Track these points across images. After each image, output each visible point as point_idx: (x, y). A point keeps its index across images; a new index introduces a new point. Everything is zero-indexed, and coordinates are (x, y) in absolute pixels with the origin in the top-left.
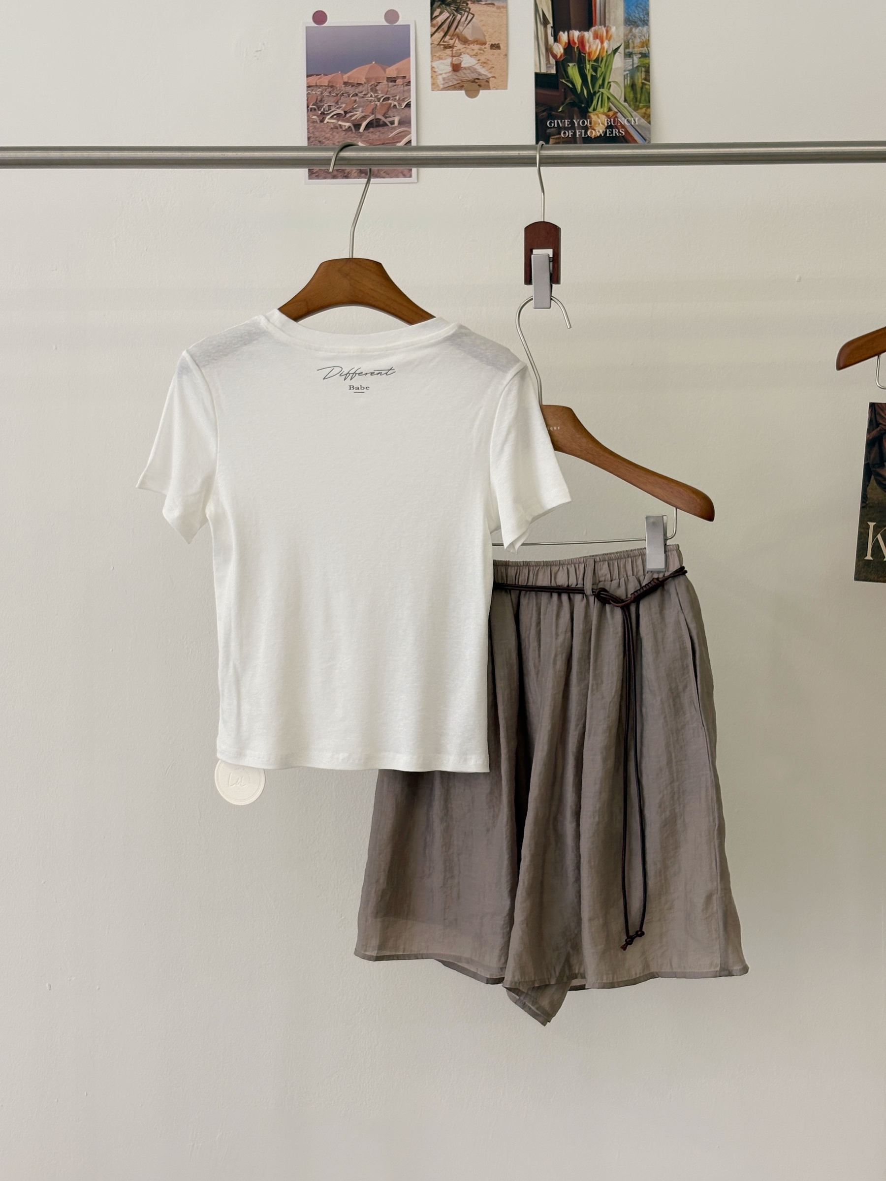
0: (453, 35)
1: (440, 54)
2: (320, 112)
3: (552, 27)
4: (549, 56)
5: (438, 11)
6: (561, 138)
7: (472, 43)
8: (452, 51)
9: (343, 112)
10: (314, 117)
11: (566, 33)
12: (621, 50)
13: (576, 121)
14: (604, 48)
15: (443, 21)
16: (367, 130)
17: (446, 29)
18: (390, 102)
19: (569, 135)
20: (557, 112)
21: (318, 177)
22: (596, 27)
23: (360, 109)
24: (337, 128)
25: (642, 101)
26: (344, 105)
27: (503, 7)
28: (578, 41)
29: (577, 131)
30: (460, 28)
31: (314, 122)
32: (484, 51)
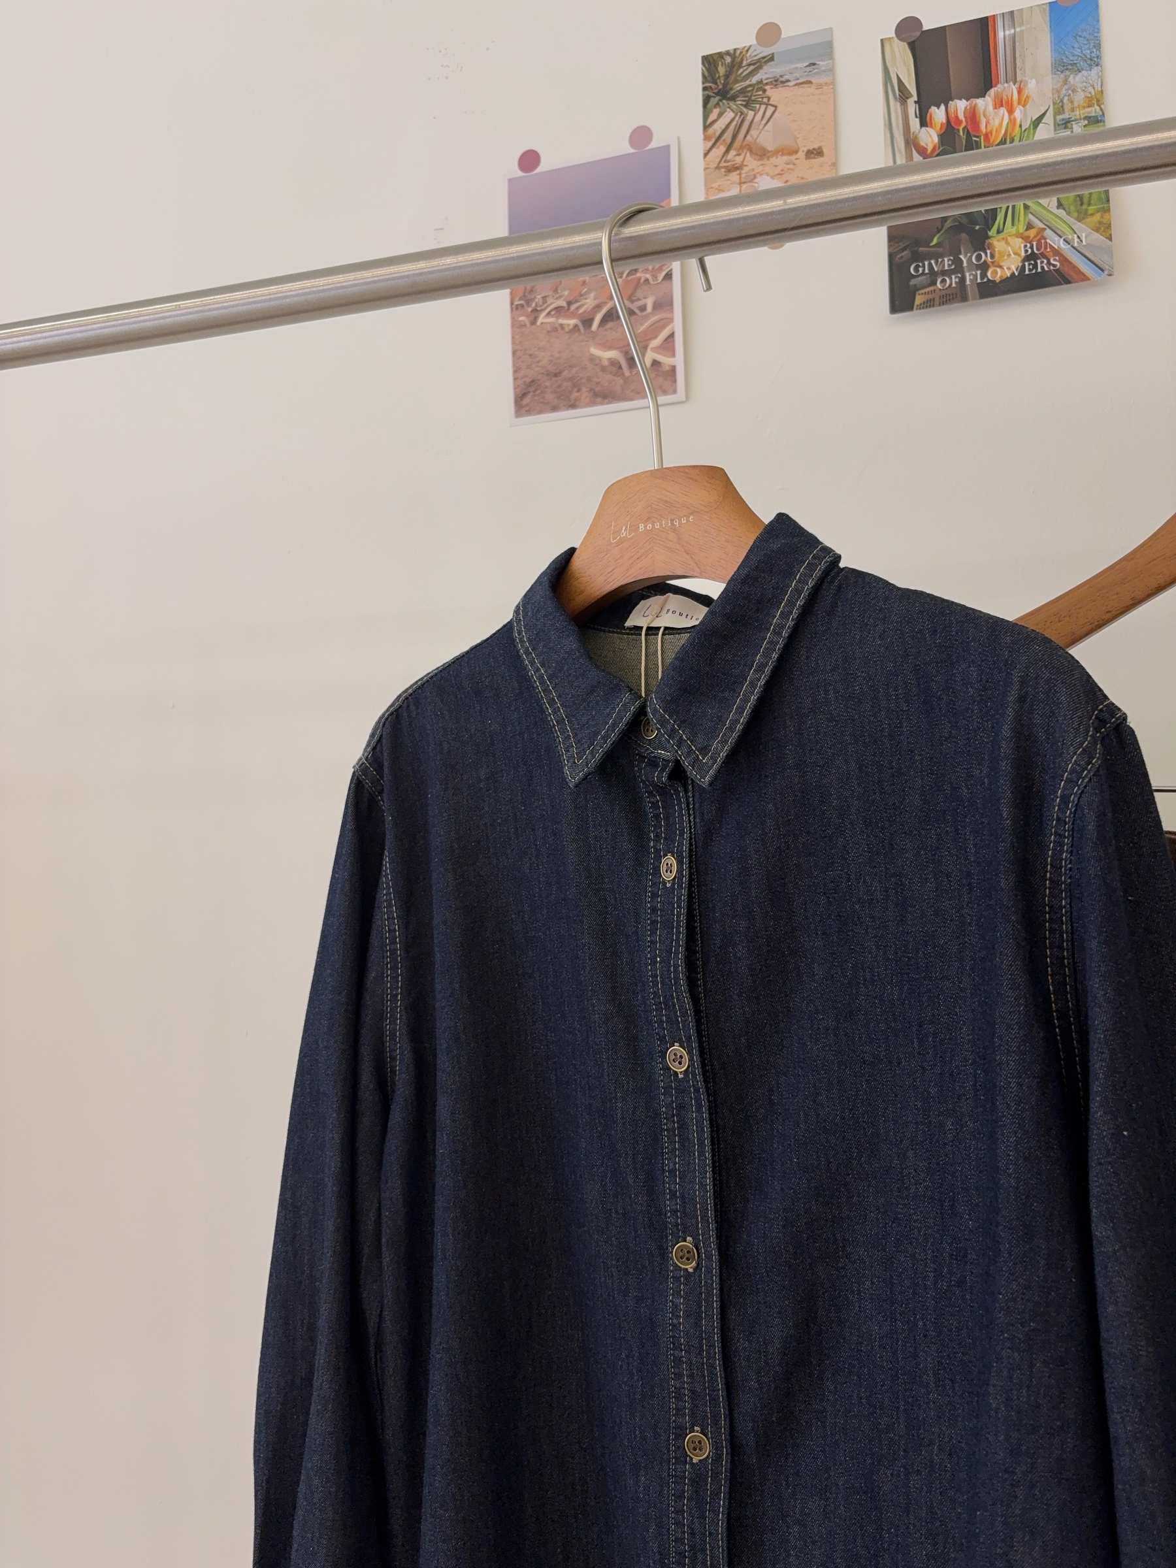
0: (741, 147)
1: (717, 184)
2: (530, 309)
3: (915, 102)
4: (912, 152)
5: (716, 111)
6: (937, 291)
7: (772, 156)
8: (740, 174)
9: (564, 304)
10: (522, 318)
11: (943, 107)
12: (1049, 118)
13: (965, 256)
14: (1015, 120)
15: (723, 127)
16: (603, 327)
17: (729, 140)
18: (638, 275)
19: (951, 284)
20: (927, 243)
21: (529, 412)
22: (999, 85)
23: (592, 295)
24: (557, 331)
25: (1092, 202)
26: (566, 293)
27: (826, 84)
28: (965, 117)
29: (967, 274)
30: (753, 132)
31: (522, 326)
32: (794, 164)
